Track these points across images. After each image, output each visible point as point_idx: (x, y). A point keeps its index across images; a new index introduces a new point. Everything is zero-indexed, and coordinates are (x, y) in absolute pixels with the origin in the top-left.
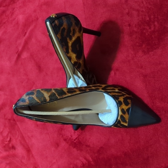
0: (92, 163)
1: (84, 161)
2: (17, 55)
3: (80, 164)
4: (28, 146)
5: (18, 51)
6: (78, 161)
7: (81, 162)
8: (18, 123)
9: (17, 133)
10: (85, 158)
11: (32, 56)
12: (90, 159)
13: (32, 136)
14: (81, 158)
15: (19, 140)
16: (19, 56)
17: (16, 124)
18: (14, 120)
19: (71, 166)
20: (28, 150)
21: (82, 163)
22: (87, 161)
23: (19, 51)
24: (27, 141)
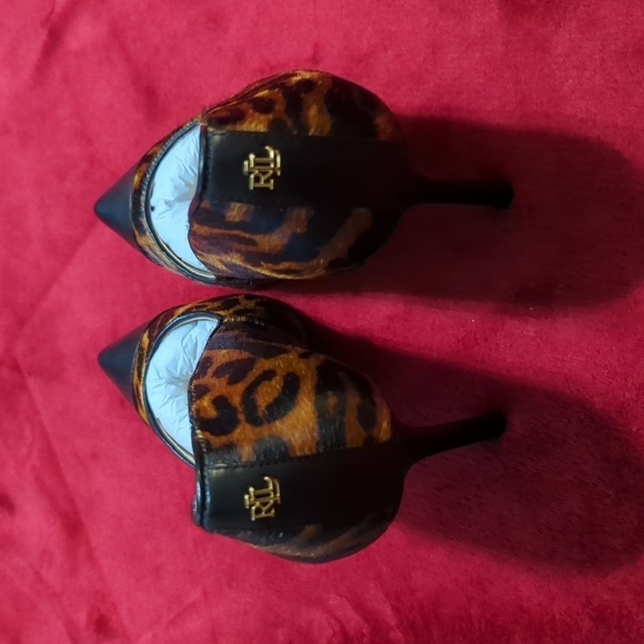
0: (396, 635)
1: (353, 619)
2: (43, 35)
3: (329, 632)
4: (72, 501)
5: (51, 13)
6: (318, 616)
7: (333, 622)
8: (31, 382)
9: (27, 432)
10: (359, 606)
11: (116, 35)
12: (387, 613)
13: (94, 456)
14: (334, 600)
15: (34, 468)
16: (55, 37)
17: (24, 387)
18: (15, 367)
19: (281, 635)
20: (73, 525)
21: (337, 628)
22: (367, 620)
23: (58, 9)
24: (70, 479)
